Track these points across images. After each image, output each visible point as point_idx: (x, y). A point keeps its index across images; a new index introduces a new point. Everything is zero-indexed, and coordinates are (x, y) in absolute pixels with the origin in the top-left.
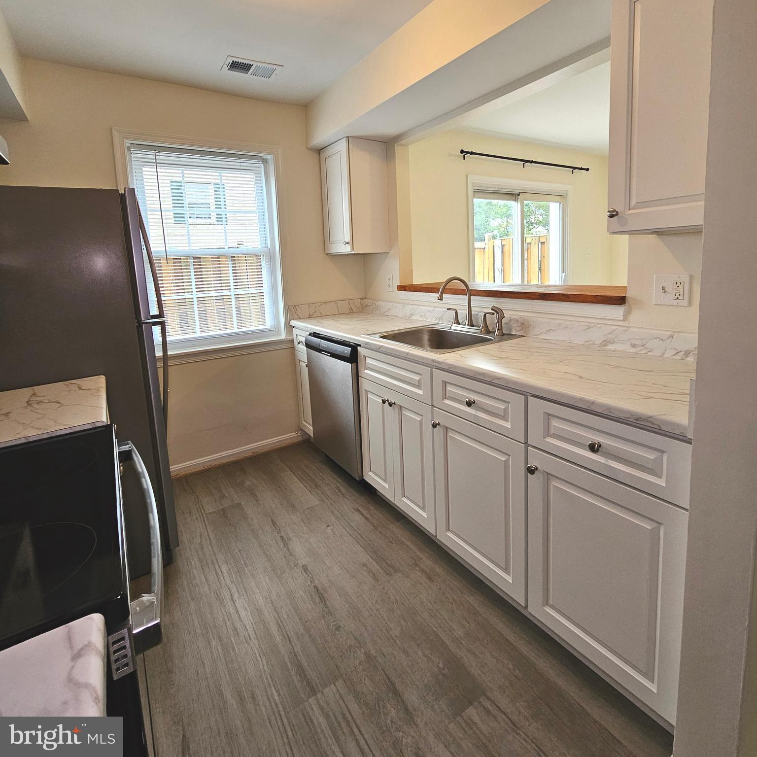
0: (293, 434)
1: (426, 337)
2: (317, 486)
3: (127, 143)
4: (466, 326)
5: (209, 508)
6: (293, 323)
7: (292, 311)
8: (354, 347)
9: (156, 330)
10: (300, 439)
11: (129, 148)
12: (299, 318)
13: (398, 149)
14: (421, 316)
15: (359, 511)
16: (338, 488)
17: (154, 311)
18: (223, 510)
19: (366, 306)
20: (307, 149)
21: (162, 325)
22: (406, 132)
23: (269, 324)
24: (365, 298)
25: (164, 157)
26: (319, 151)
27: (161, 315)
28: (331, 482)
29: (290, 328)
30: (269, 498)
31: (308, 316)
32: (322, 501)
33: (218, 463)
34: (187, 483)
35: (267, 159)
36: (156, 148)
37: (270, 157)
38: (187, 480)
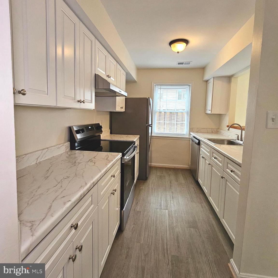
0: (187, 166)
1: (226, 142)
2: (186, 179)
3: (155, 85)
4: (240, 141)
5: (158, 174)
6: (191, 133)
7: (191, 130)
8: (199, 141)
9: (150, 128)
10: (189, 168)
11: (155, 86)
12: (193, 132)
13: (233, 79)
14: (231, 136)
15: (194, 188)
16: (192, 182)
17: (150, 123)
18: (161, 176)
19: (218, 132)
20: (203, 81)
21: (152, 127)
22: (236, 73)
23: (185, 133)
24: (219, 129)
25: (162, 87)
26: (207, 81)
27: (152, 125)
28: (191, 180)
29: (190, 134)
30: (173, 177)
31: (196, 132)
32: (186, 182)
33: (165, 167)
34: (156, 169)
35: (190, 85)
36: (161, 85)
37: (191, 84)
38: (157, 168)
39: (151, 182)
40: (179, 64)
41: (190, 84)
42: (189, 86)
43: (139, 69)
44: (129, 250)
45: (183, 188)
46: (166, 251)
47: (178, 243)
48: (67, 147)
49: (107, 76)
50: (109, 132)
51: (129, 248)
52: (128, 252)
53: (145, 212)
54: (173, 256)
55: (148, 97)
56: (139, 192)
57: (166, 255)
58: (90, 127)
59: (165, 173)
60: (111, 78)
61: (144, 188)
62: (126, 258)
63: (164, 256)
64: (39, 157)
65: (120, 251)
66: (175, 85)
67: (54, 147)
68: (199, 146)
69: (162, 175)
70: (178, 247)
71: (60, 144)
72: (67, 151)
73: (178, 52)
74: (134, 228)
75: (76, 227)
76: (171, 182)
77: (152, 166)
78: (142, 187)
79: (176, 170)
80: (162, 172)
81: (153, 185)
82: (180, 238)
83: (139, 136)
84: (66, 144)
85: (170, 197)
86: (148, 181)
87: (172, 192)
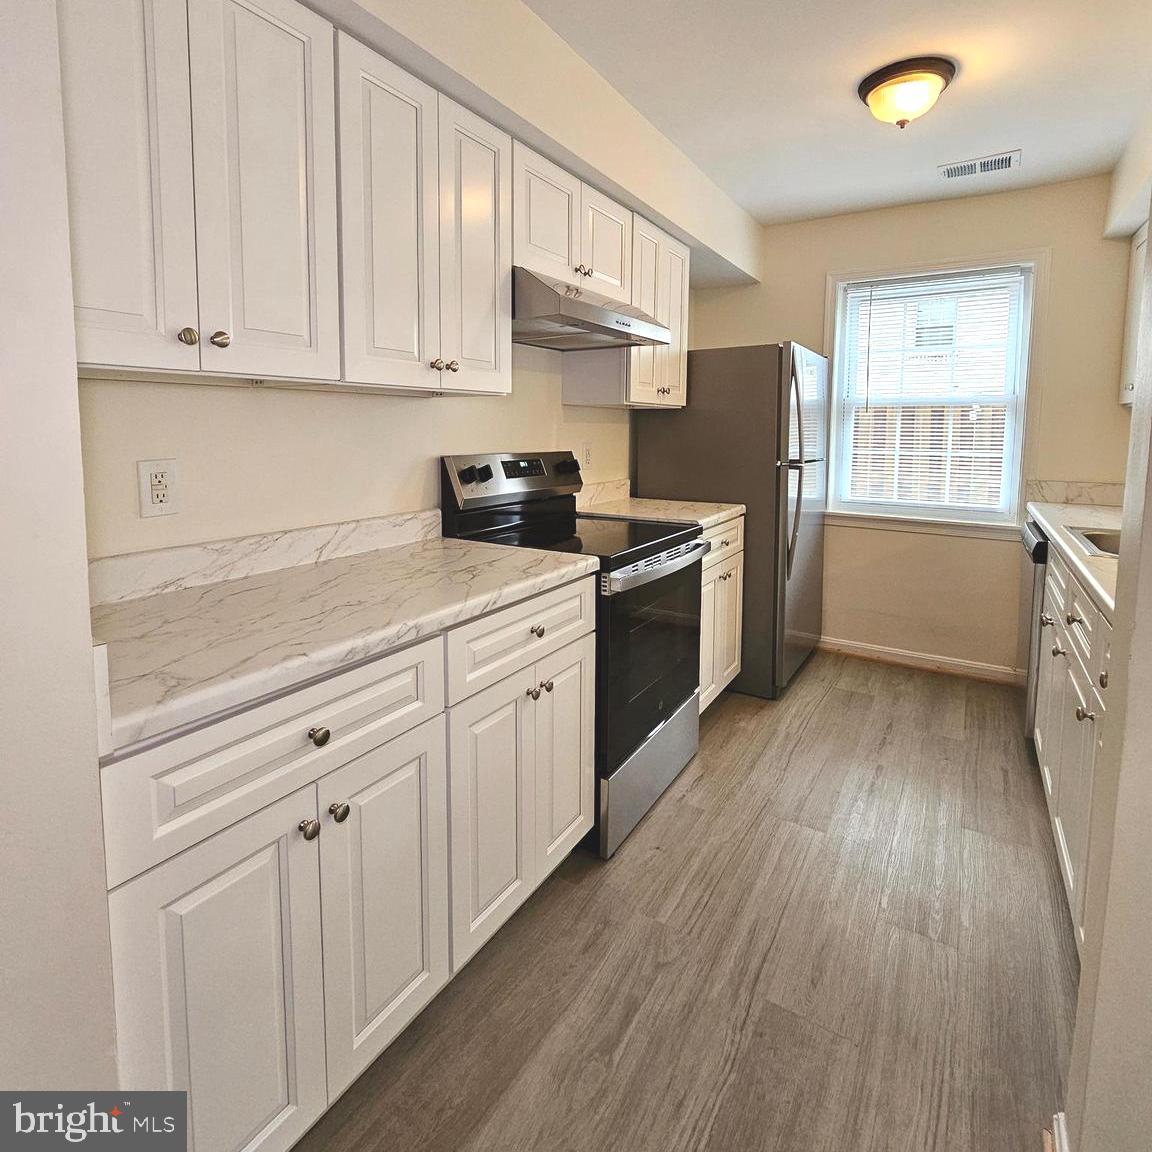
3: (842, 285)
5: (842, 685)
7: (1030, 488)
8: (1045, 540)
11: (845, 290)
12: (1045, 501)
18: (853, 693)
20: (1105, 240)
21: (800, 469)
26: (1130, 239)
27: (800, 461)
29: (1025, 512)
30: (909, 708)
32: (970, 740)
34: (840, 664)
35: (1030, 268)
36: (872, 284)
37: (1032, 264)
38: (842, 658)
39: (793, 711)
40: (950, 173)
41: (1030, 260)
42: (1023, 271)
43: (770, 228)
44: (604, 929)
45: (943, 763)
46: (748, 979)
47: (820, 969)
48: (431, 524)
49: (577, 270)
50: (627, 487)
51: (606, 923)
52: (598, 935)
53: (719, 815)
54: (771, 1008)
55: (784, 343)
56: (727, 740)
57: (744, 995)
58: (522, 464)
59: (878, 685)
60: (595, 274)
61: (751, 727)
62: (586, 949)
63: (736, 995)
64: (325, 545)
65: (572, 922)
66: (945, 276)
67: (382, 521)
68: (1040, 565)
69: (862, 690)
70: (812, 982)
71: (402, 514)
72: (429, 538)
73: (902, 124)
74: (651, 864)
75: (321, 739)
76: (890, 726)
77: (821, 645)
78: (743, 724)
79: (939, 681)
80: (867, 679)
81: (798, 723)
82: (835, 954)
83: (742, 508)
84: (429, 514)
85: (863, 783)
86: (782, 705)
87: (879, 768)
